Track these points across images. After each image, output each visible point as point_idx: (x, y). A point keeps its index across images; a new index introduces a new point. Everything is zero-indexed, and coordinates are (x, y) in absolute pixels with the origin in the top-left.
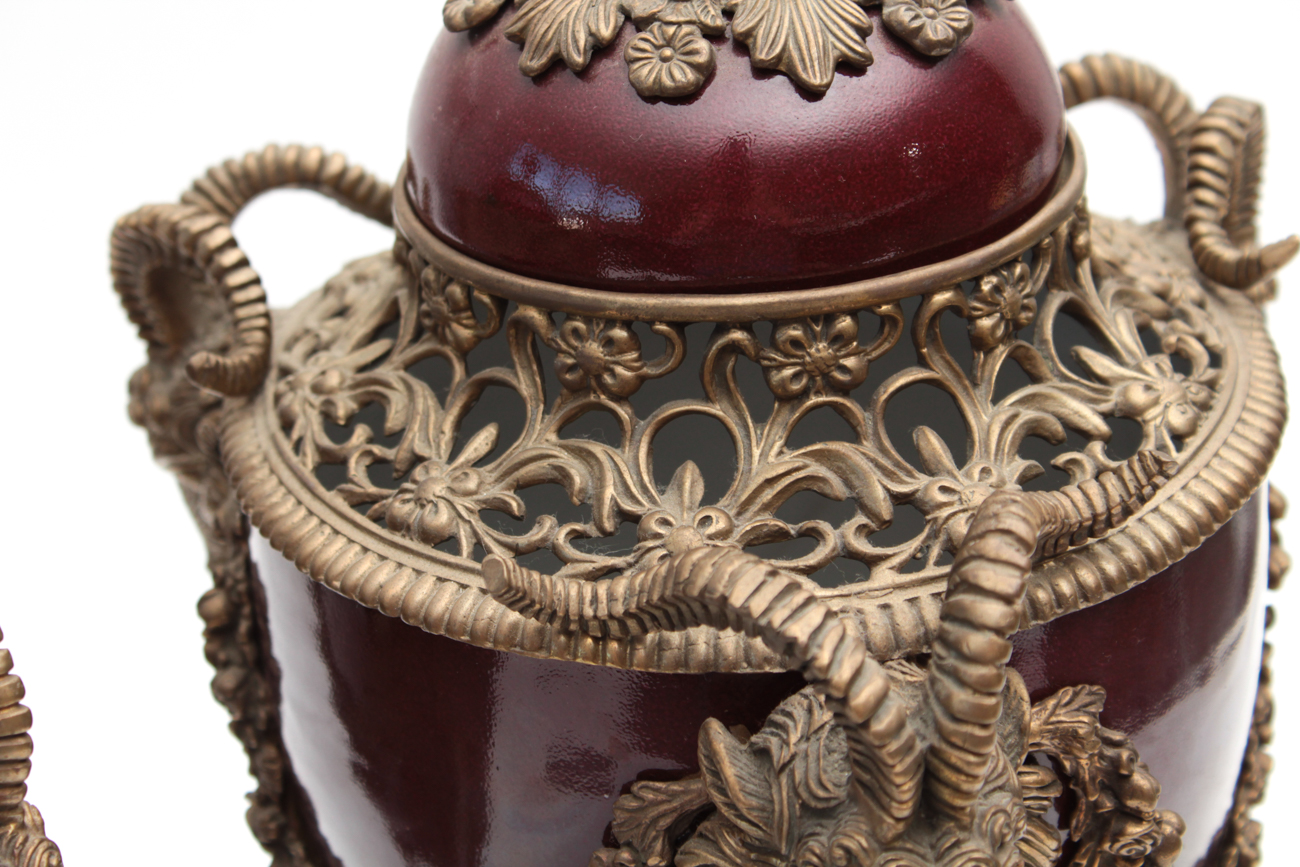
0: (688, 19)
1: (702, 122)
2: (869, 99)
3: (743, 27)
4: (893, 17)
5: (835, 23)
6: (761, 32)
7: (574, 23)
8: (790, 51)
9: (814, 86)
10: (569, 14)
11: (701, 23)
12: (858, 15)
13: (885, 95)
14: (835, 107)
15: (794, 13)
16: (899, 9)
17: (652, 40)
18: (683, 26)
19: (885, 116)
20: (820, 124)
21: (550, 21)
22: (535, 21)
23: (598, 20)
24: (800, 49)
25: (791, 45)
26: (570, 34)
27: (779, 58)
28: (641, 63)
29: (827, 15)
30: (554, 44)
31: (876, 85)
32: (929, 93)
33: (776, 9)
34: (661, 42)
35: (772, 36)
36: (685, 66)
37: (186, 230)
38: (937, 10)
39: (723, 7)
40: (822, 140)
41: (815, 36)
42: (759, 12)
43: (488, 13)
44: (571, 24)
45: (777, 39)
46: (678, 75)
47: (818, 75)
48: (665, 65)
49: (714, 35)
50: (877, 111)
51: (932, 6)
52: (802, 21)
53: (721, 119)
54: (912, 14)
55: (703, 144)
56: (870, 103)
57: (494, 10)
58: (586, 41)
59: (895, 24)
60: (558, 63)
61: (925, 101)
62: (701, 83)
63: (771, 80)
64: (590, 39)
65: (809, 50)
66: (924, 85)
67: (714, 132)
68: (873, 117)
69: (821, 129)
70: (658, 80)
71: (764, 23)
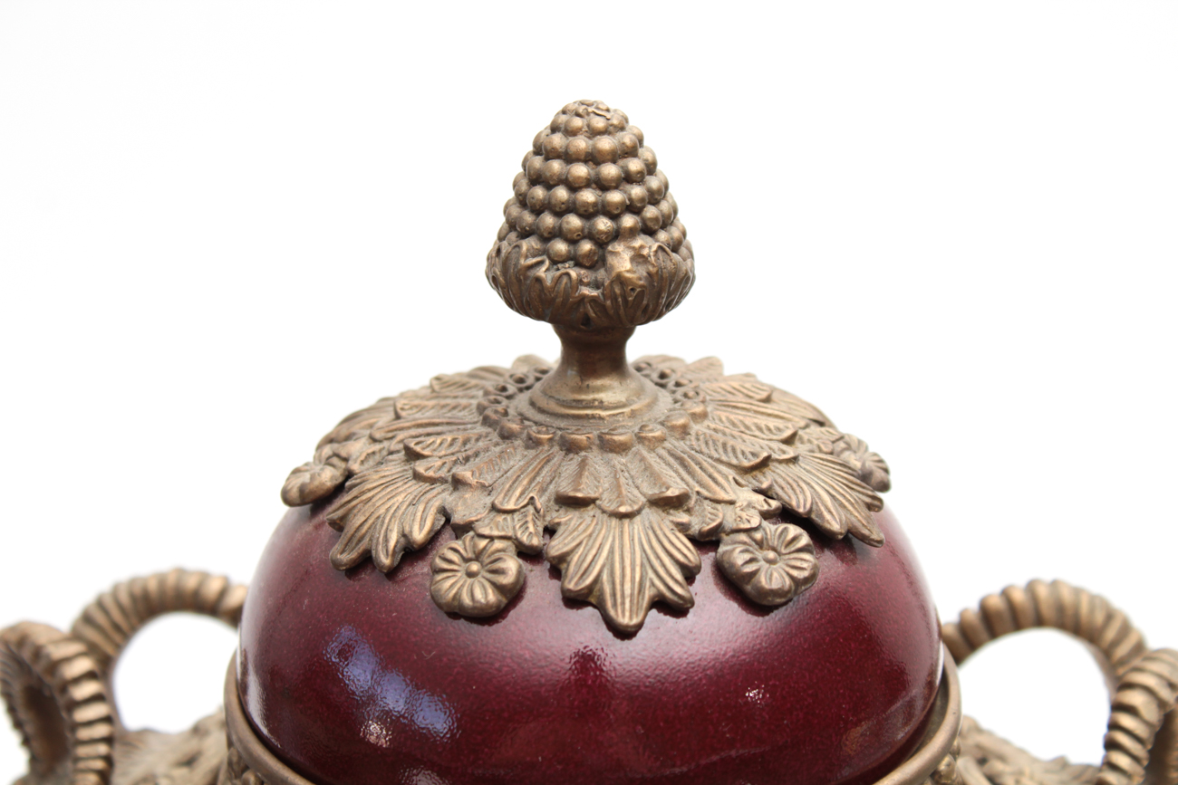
0: (502, 534)
1: (497, 648)
2: (683, 645)
3: (558, 550)
4: (725, 558)
5: (658, 557)
6: (575, 558)
7: (390, 520)
8: (602, 583)
9: (620, 625)
10: (388, 510)
11: (517, 539)
12: (685, 551)
13: (703, 642)
14: (645, 650)
15: (617, 542)
16: (734, 549)
17: (462, 551)
18: (496, 541)
19: (699, 665)
20: (625, 666)
21: (367, 515)
22: (355, 511)
23: (413, 520)
24: (613, 583)
25: (605, 577)
26: (383, 532)
27: (590, 588)
28: (445, 575)
29: (652, 547)
30: (367, 539)
31: (694, 630)
32: (754, 645)
33: (598, 535)
34: (470, 555)
35: (585, 565)
36: (488, 585)
37: (48, 656)
38: (779, 554)
39: (546, 523)
40: (624, 685)
41: (633, 570)
42: (578, 536)
43: (321, 492)
44: (387, 521)
45: (591, 568)
46: (479, 595)
47: (627, 614)
48: (469, 581)
49: (529, 554)
50: (691, 660)
51: (774, 549)
52: (622, 552)
53: (518, 648)
54: (747, 556)
55: (495, 672)
56: (685, 649)
57: (328, 490)
58: (397, 542)
59: (727, 566)
60: (366, 560)
61: (748, 653)
62: (503, 606)
63: (580, 611)
64: (402, 540)
65: (622, 585)
66: (751, 635)
67: (509, 661)
68: (685, 665)
69: (624, 673)
70: (457, 597)
71: (581, 549)
